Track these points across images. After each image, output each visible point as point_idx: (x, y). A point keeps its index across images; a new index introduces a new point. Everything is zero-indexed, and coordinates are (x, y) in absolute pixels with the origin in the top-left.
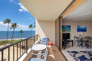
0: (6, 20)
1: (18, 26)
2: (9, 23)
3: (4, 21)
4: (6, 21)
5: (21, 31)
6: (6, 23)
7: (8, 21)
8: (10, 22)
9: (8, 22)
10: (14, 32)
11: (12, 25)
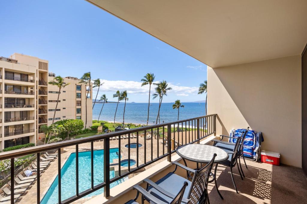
0: (146, 77)
1: (169, 89)
2: (150, 84)
3: (142, 80)
4: (145, 79)
5: (178, 102)
6: (145, 84)
7: (150, 79)
8: (152, 81)
9: (149, 81)
10: (160, 104)
11: (157, 86)
